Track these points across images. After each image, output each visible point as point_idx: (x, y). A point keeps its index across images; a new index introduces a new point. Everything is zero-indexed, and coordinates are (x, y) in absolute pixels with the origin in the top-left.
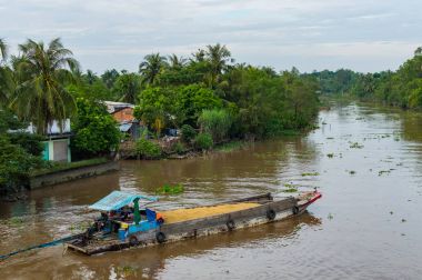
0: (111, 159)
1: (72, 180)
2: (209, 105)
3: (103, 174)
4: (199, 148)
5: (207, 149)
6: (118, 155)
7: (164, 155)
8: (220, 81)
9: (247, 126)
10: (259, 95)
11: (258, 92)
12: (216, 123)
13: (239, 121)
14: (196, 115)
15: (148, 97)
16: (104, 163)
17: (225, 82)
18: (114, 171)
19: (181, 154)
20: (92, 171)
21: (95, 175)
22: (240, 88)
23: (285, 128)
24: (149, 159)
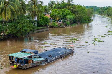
0: (47, 27)
1: (38, 32)
2: (69, 14)
3: (45, 31)
4: (67, 25)
5: (69, 25)
6: (49, 26)
7: (59, 27)
8: (70, 8)
9: (77, 20)
10: (81, 12)
11: (80, 11)
12: (71, 19)
13: (76, 18)
14: (65, 17)
15: (54, 12)
16: (45, 28)
17: (72, 8)
18: (48, 30)
19: (63, 26)
20: (43, 30)
21: (44, 31)
22: (75, 10)
23: (86, 21)
24: (55, 27)
